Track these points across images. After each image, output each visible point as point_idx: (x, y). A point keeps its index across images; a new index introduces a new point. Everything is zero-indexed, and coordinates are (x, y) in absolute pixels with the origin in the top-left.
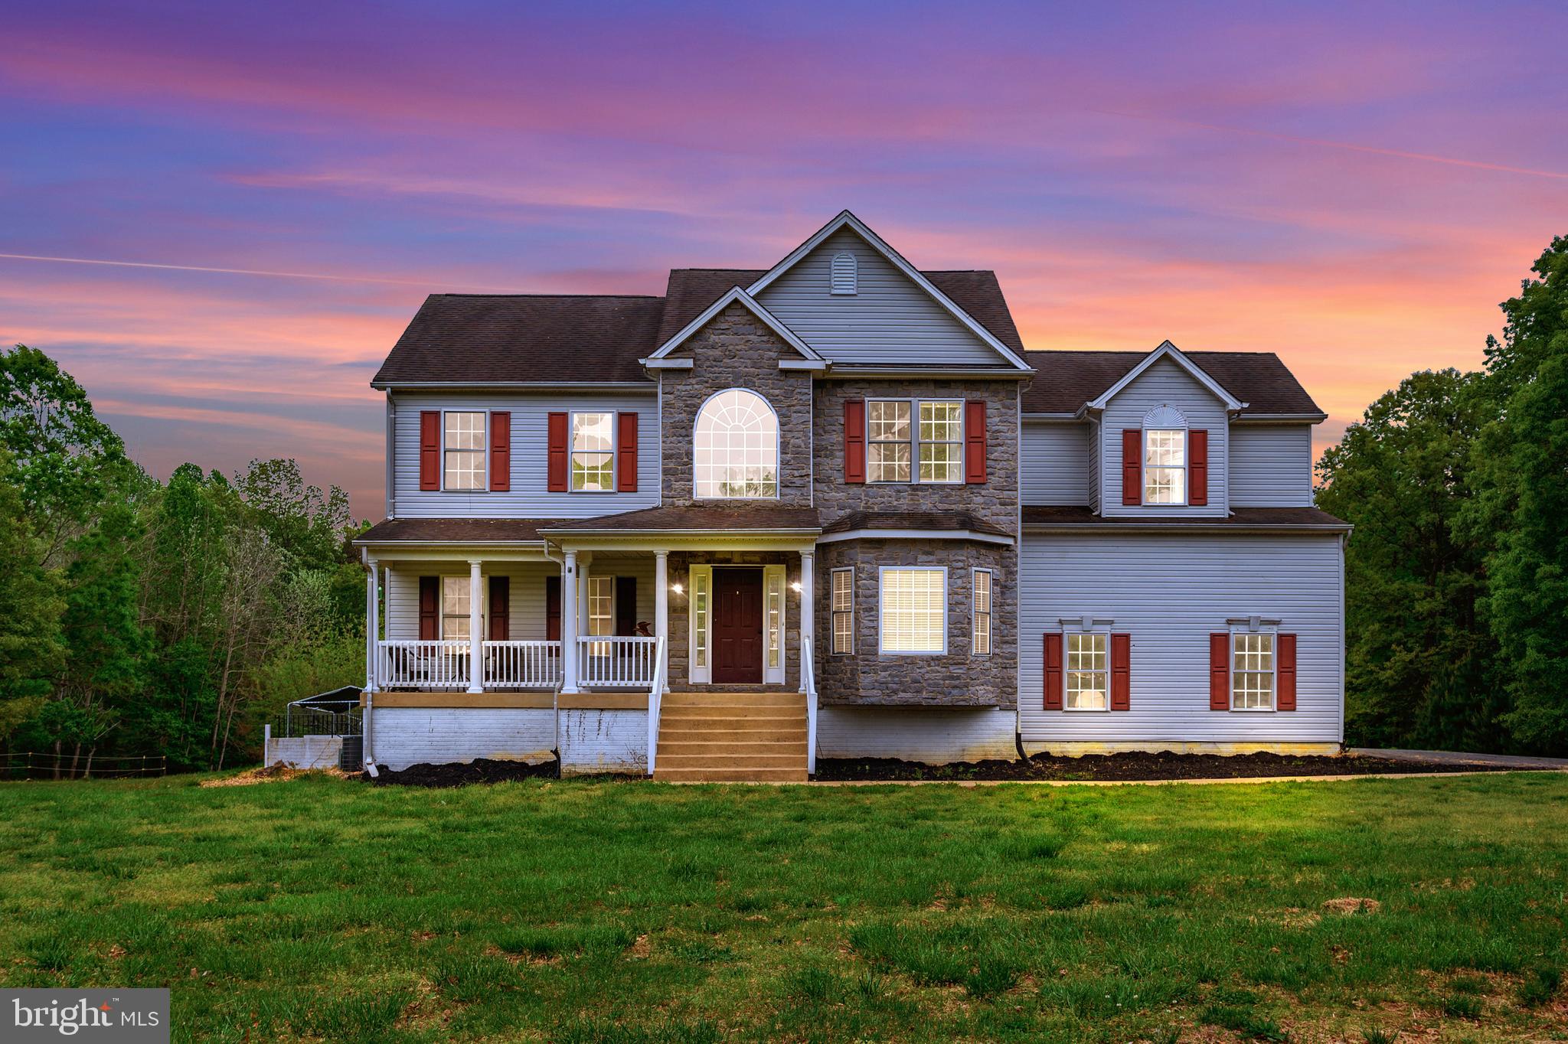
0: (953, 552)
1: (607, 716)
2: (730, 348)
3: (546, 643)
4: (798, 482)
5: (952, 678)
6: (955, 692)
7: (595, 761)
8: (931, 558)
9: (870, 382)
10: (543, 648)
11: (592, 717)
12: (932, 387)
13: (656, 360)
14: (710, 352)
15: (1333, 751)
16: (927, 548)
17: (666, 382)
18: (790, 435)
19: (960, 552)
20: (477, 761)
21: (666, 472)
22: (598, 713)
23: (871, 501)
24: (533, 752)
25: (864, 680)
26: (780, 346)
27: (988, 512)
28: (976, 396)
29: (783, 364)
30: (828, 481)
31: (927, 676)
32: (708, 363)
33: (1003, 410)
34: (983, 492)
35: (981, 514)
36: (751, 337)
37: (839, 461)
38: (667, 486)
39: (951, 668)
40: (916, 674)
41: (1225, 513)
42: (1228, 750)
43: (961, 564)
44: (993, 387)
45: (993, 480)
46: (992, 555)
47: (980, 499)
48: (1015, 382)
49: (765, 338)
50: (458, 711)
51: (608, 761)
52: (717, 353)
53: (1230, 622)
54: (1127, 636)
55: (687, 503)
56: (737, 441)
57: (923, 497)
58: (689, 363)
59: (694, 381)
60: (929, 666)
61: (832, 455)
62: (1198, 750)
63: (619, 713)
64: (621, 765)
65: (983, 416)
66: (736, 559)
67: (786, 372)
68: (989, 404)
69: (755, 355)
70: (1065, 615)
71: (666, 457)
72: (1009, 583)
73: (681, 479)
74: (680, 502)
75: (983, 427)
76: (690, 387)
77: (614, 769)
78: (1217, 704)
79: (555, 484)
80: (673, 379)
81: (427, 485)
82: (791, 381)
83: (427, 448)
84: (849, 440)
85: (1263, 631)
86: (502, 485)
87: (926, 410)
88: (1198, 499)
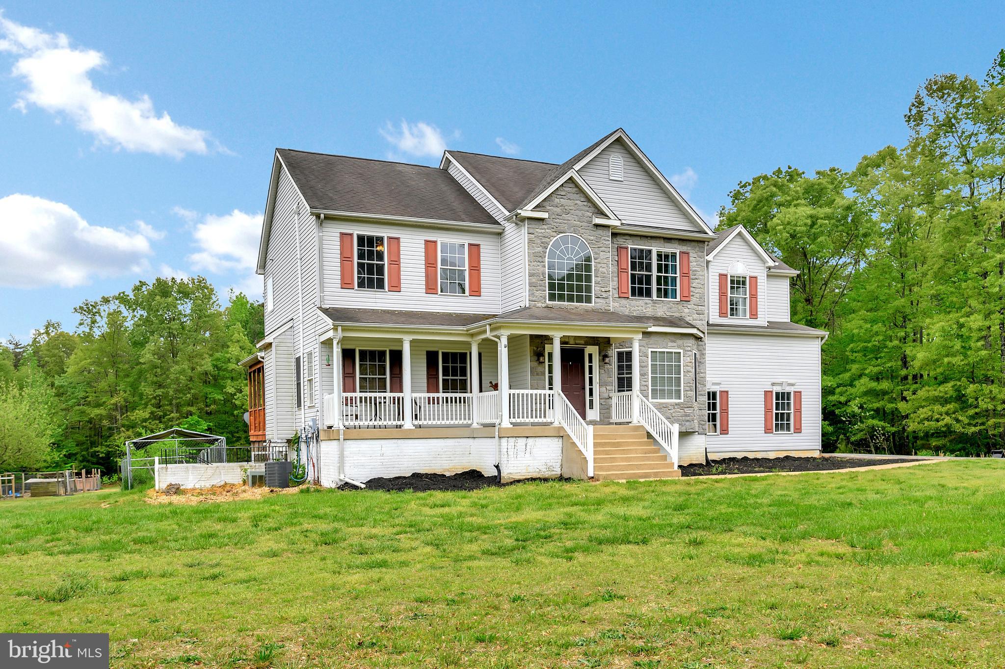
0: (685, 341)
1: (530, 440)
2: (566, 207)
3: (427, 395)
4: (604, 295)
5: (686, 416)
6: (687, 423)
7: (524, 471)
8: (675, 344)
9: (631, 235)
10: (425, 398)
11: (521, 442)
12: (662, 241)
13: (527, 211)
14: (555, 209)
16: (673, 338)
17: (530, 226)
18: (599, 265)
19: (688, 341)
20: (414, 475)
21: (531, 285)
22: (525, 439)
23: (633, 308)
24: (447, 468)
26: (593, 209)
27: (691, 318)
28: (685, 248)
29: (598, 221)
31: (674, 414)
32: (554, 217)
33: (698, 259)
34: (689, 307)
35: (688, 319)
36: (578, 202)
37: (615, 283)
38: (531, 294)
39: (685, 409)
40: (668, 413)
41: (766, 324)
42: (772, 456)
43: (689, 349)
44: (693, 244)
45: (694, 300)
47: (686, 310)
48: (704, 242)
49: (586, 203)
50: (399, 441)
51: (531, 471)
52: (558, 210)
53: (773, 384)
54: (727, 392)
55: (544, 305)
56: (569, 267)
57: (659, 308)
58: (545, 215)
59: (545, 227)
60: (674, 408)
62: (759, 456)
63: (537, 439)
64: (539, 473)
65: (688, 262)
66: (572, 341)
67: (597, 226)
68: (691, 255)
69: (580, 213)
71: (531, 275)
72: (702, 361)
73: (540, 290)
74: (539, 305)
75: (688, 268)
76: (543, 231)
77: (535, 475)
78: (768, 430)
79: (430, 288)
80: (534, 225)
81: (346, 284)
82: (600, 232)
83: (345, 259)
84: (621, 271)
85: (787, 389)
86: (396, 287)
87: (659, 256)
88: (754, 315)
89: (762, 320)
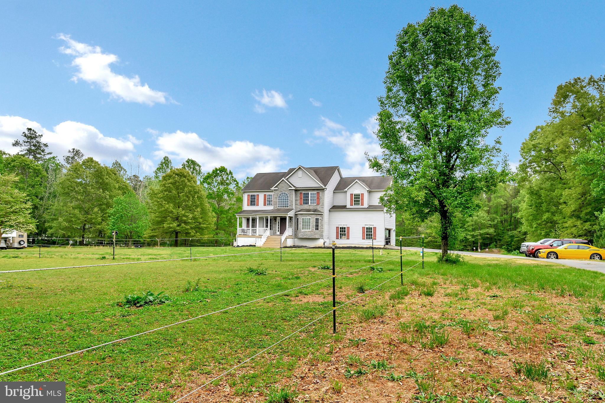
0: (312, 215)
2: (283, 186)
4: (291, 205)
6: (312, 236)
8: (309, 216)
9: (303, 190)
11: (260, 239)
12: (311, 190)
13: (273, 189)
15: (382, 247)
18: (290, 199)
21: (274, 204)
23: (303, 208)
25: (300, 234)
26: (289, 186)
27: (320, 209)
28: (318, 191)
29: (289, 188)
30: (298, 205)
32: (280, 189)
33: (322, 193)
36: (285, 185)
37: (299, 202)
38: (274, 206)
39: (312, 233)
40: (307, 233)
41: (367, 207)
42: (365, 246)
43: (313, 217)
44: (321, 190)
45: (320, 204)
46: (319, 216)
47: (319, 207)
48: (324, 189)
49: (287, 185)
50: (248, 238)
52: (281, 187)
53: (366, 225)
54: (349, 227)
55: (277, 209)
56: (283, 199)
57: (311, 207)
58: (277, 189)
59: (278, 191)
61: (298, 201)
62: (360, 246)
65: (319, 194)
69: (286, 187)
70: (339, 224)
71: (274, 202)
73: (276, 205)
75: (319, 196)
77: (261, 246)
78: (363, 239)
79: (265, 205)
80: (275, 191)
81: (248, 205)
82: (291, 191)
83: (248, 200)
84: (301, 198)
85: (371, 227)
86: (258, 205)
87: (311, 194)
88: (362, 205)
89: (366, 205)
